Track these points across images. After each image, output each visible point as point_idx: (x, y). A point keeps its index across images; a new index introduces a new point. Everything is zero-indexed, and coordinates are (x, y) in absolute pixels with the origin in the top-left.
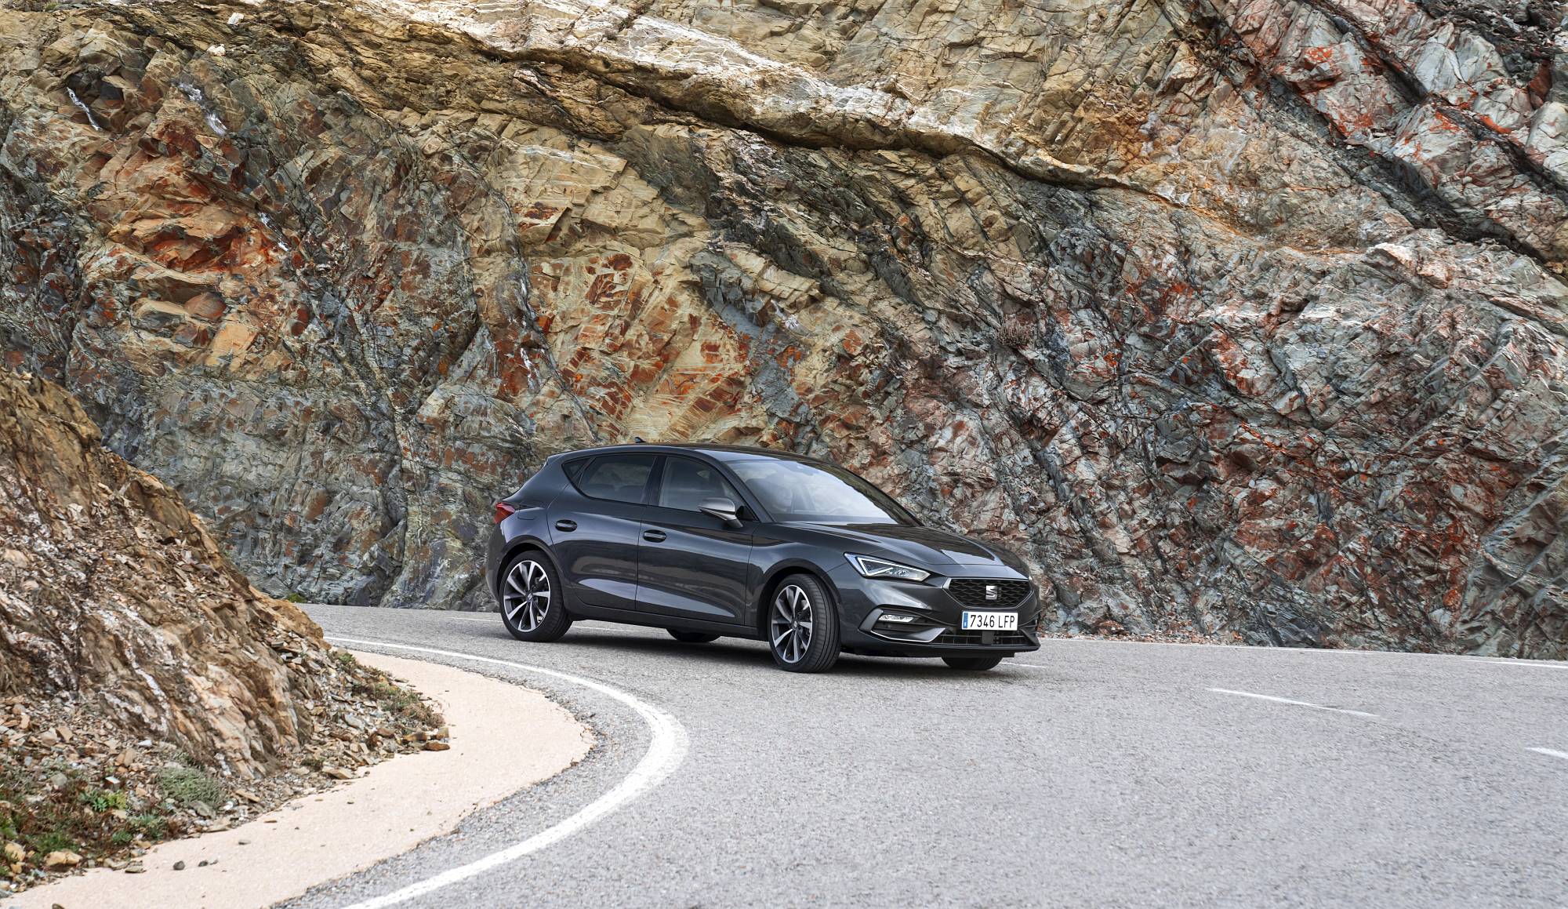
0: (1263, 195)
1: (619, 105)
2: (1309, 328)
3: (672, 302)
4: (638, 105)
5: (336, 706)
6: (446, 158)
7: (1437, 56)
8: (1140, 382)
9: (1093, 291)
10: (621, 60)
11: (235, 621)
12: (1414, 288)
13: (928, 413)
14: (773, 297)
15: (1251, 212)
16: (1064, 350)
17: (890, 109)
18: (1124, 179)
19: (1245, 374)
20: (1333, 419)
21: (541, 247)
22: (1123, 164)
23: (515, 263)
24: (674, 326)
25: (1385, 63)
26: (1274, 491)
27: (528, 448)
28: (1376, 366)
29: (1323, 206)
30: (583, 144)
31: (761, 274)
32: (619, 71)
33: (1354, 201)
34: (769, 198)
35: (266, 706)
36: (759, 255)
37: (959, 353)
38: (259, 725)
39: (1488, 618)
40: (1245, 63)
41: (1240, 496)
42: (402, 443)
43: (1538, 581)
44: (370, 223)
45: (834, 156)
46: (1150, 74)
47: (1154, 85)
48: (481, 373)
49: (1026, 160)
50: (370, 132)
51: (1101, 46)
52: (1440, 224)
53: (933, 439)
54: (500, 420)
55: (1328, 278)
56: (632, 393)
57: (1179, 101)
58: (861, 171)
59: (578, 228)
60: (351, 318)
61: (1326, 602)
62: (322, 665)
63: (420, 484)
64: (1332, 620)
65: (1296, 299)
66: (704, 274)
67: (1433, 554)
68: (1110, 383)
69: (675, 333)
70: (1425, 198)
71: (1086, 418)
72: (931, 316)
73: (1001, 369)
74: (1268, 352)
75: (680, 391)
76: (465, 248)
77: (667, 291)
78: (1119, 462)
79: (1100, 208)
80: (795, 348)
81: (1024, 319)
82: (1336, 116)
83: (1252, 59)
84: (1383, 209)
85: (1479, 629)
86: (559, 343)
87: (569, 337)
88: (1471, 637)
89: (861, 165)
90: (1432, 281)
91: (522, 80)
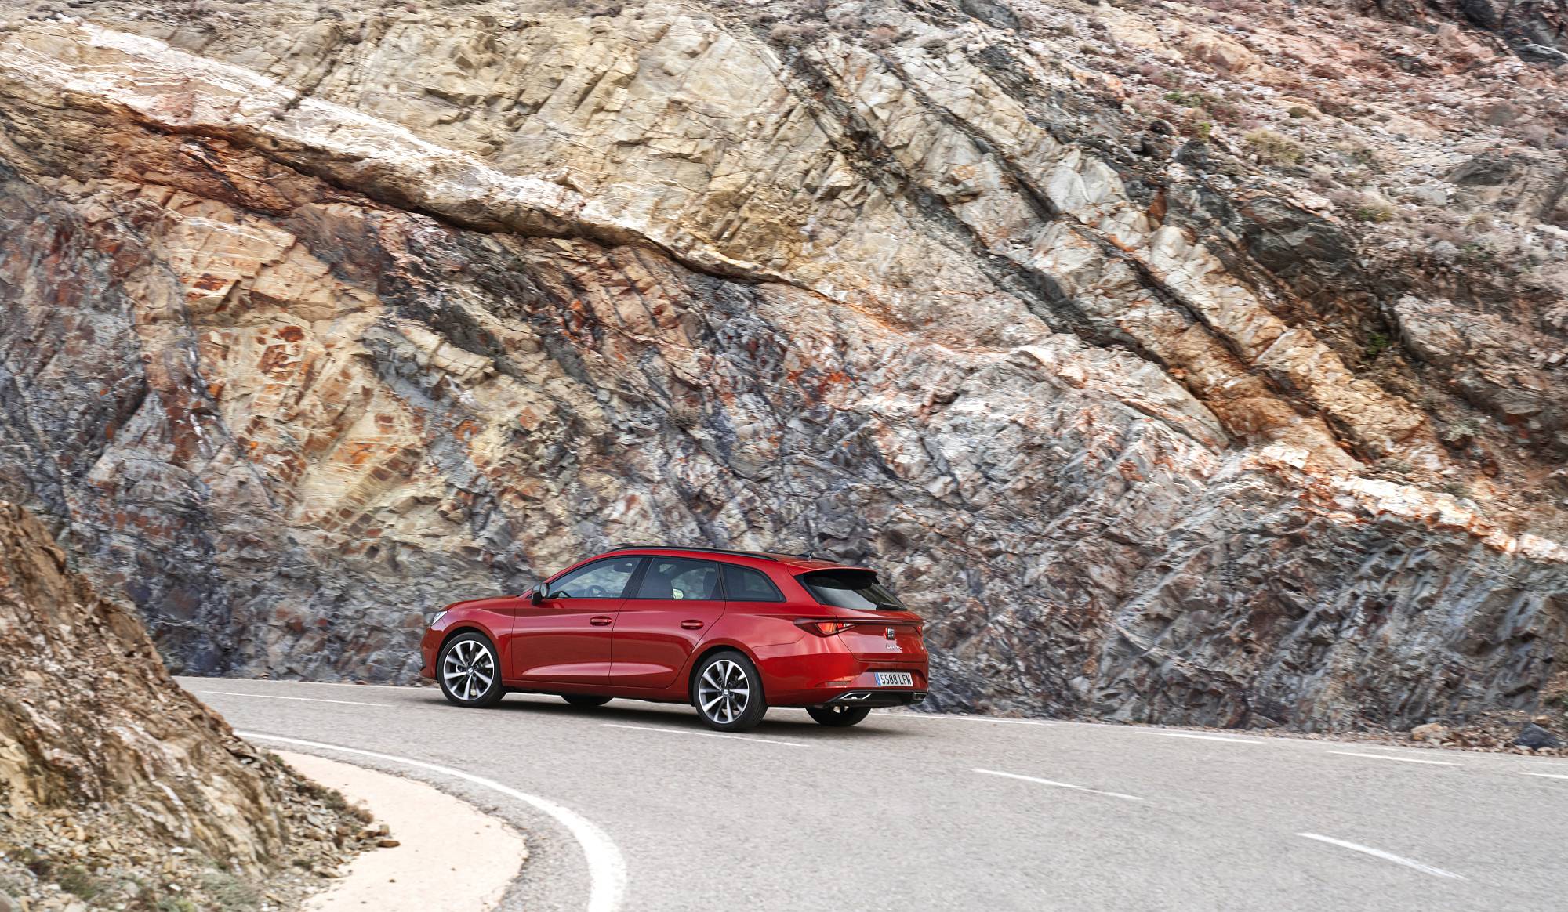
0: (914, 296)
1: (287, 183)
2: (960, 420)
3: (345, 374)
4: (308, 184)
5: (294, 807)
6: (108, 226)
7: (1066, 178)
8: (803, 463)
9: (756, 377)
10: (289, 140)
12: (1054, 387)
13: (602, 487)
14: (448, 373)
15: (903, 311)
16: (730, 432)
17: (563, 201)
18: (786, 276)
19: (902, 459)
20: (983, 503)
21: (210, 317)
22: (785, 262)
23: (183, 331)
24: (348, 397)
25: (1020, 181)
26: (929, 567)
27: (203, 512)
28: (1021, 456)
29: (971, 308)
30: (250, 218)
31: (435, 351)
32: (288, 150)
33: (998, 305)
34: (444, 279)
35: (258, 811)
36: (433, 332)
37: (631, 431)
38: (257, 829)
39: (1122, 685)
40: (897, 175)
41: (897, 571)
42: (71, 506)
43: (1166, 653)
44: (29, 287)
45: (506, 241)
46: (808, 180)
47: (812, 190)
48: (153, 439)
49: (694, 255)
50: (25, 197)
51: (761, 151)
52: (1075, 330)
53: (606, 512)
54: (174, 485)
55: (977, 374)
56: (307, 461)
57: (836, 207)
58: (533, 257)
59: (247, 299)
60: (13, 381)
61: (978, 669)
63: (91, 546)
64: (983, 686)
65: (947, 392)
66: (378, 348)
67: (1073, 627)
68: (773, 463)
69: (348, 404)
70: (1062, 306)
71: (751, 494)
72: (604, 396)
73: (669, 447)
74: (921, 439)
75: (356, 460)
76: (129, 315)
77: (341, 363)
78: (782, 536)
79: (764, 301)
80: (471, 422)
81: (692, 401)
82: (979, 228)
83: (903, 172)
84: (1025, 315)
85: (1114, 695)
86: (230, 410)
87: (240, 405)
88: (1108, 703)
89: (533, 251)
90: (1070, 382)
91: (188, 154)
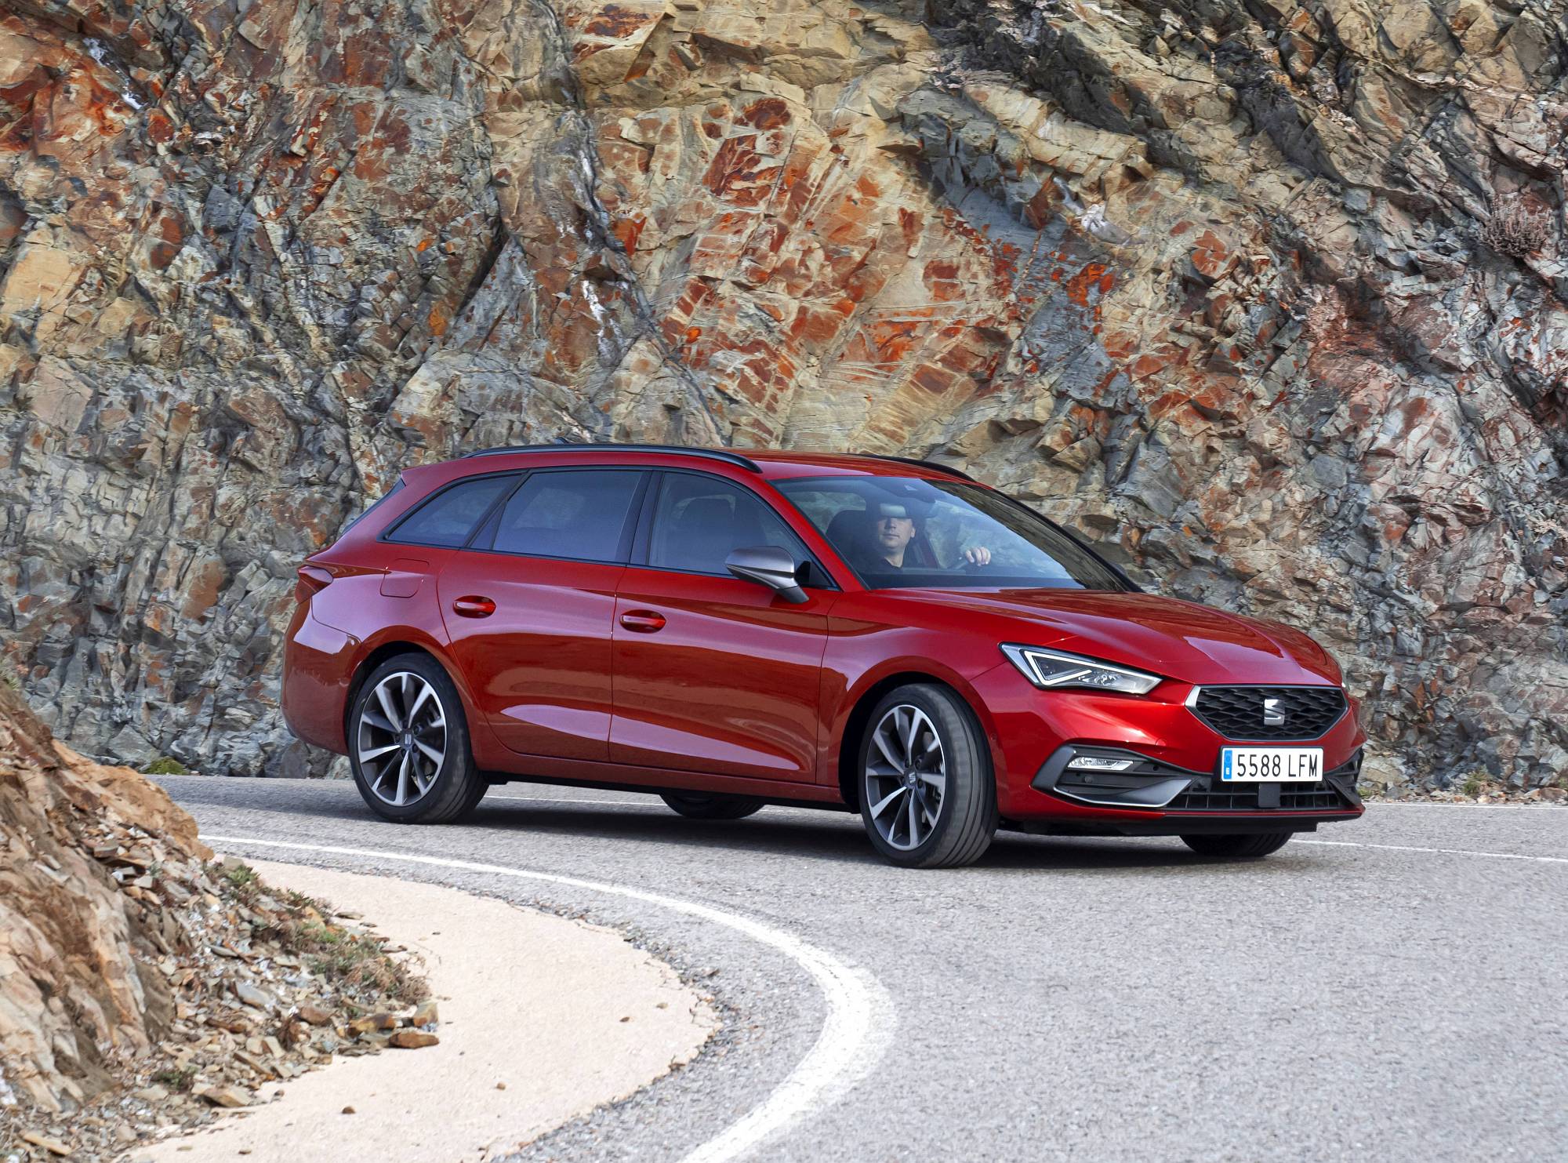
3: (867, 186)
5: (219, 967)
11: (22, 810)
13: (1356, 386)
14: (1057, 172)
21: (618, 90)
23: (569, 120)
24: (873, 232)
31: (1033, 130)
35: (84, 969)
36: (1028, 92)
37: (1413, 269)
38: (69, 1006)
42: (362, 467)
44: (295, 52)
48: (510, 330)
54: (546, 419)
56: (795, 361)
59: (687, 51)
60: (263, 234)
62: (193, 890)
66: (928, 133)
69: (874, 245)
72: (1359, 201)
73: (1493, 298)
75: (886, 353)
76: (473, 94)
77: (857, 162)
80: (1101, 267)
81: (1535, 202)
86: (654, 270)
87: (673, 259)
